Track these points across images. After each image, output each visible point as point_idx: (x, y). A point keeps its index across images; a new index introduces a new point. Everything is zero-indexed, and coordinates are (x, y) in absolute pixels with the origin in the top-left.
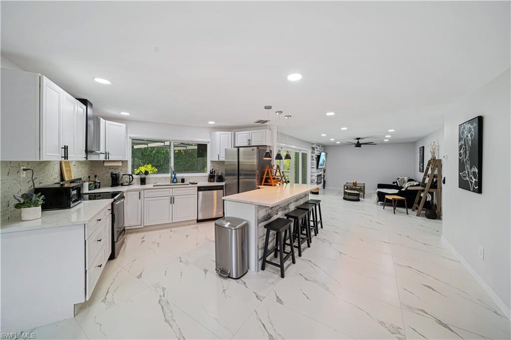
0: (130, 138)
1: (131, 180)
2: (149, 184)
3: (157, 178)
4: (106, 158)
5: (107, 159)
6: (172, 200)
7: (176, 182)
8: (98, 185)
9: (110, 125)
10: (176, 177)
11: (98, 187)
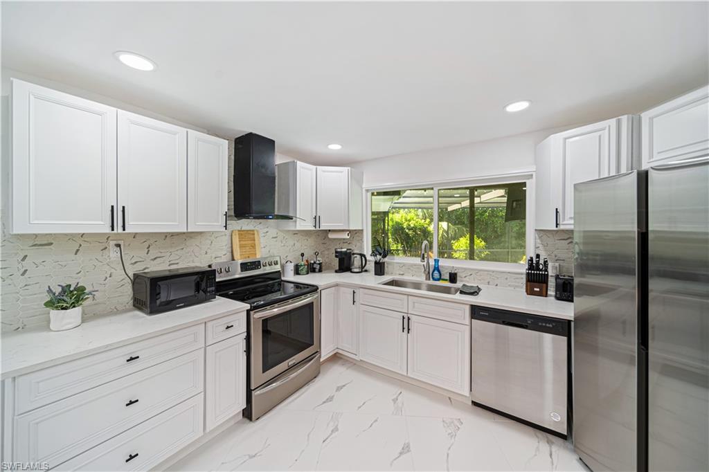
0: (367, 191)
1: (364, 264)
2: (388, 274)
3: (404, 265)
4: (315, 226)
5: (318, 228)
6: (406, 324)
7: (438, 280)
8: (318, 267)
9: (324, 171)
10: (438, 267)
11: (317, 270)
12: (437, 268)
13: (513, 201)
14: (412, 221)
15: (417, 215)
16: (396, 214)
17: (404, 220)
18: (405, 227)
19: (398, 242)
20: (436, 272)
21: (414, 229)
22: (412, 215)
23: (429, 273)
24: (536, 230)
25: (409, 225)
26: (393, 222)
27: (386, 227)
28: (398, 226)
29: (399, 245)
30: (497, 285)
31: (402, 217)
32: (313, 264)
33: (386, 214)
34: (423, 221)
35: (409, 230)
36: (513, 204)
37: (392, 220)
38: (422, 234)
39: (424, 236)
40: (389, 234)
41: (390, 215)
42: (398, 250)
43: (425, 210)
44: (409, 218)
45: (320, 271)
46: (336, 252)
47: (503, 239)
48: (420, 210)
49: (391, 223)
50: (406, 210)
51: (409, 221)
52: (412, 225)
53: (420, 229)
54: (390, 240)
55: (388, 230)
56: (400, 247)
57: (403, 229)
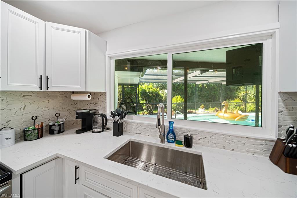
0: (110, 58)
1: (104, 124)
4: (41, 87)
8: (57, 129)
9: (55, 28)
10: (173, 129)
11: (55, 132)
12: (171, 131)
13: (233, 68)
14: (151, 89)
15: (153, 86)
16: (143, 86)
17: (147, 88)
18: (147, 92)
19: (144, 99)
20: (171, 134)
21: (152, 93)
22: (151, 86)
23: (164, 135)
24: (280, 93)
25: (149, 91)
26: (141, 89)
27: (138, 91)
28: (144, 91)
29: (144, 101)
30: (233, 150)
31: (146, 87)
32: (51, 126)
33: (137, 85)
34: (156, 89)
35: (149, 93)
36: (232, 71)
37: (141, 88)
38: (156, 95)
39: (157, 96)
40: (139, 96)
41: (140, 86)
42: (144, 104)
43: (157, 84)
44: (149, 87)
45: (60, 132)
46: (77, 114)
47: (191, 98)
48: (155, 84)
49: (140, 90)
50: (148, 83)
51: (150, 89)
52: (151, 91)
53: (155, 93)
54: (140, 98)
55: (138, 93)
56: (145, 102)
57: (146, 93)
